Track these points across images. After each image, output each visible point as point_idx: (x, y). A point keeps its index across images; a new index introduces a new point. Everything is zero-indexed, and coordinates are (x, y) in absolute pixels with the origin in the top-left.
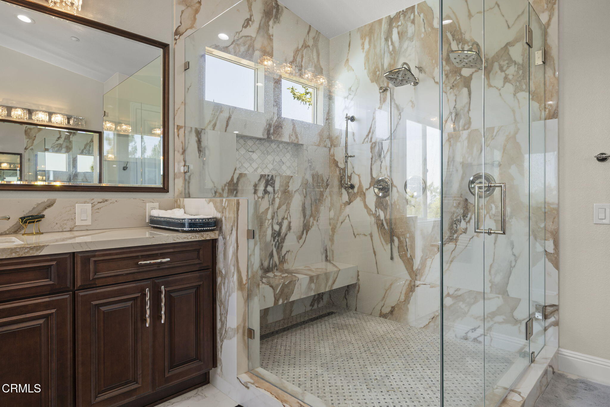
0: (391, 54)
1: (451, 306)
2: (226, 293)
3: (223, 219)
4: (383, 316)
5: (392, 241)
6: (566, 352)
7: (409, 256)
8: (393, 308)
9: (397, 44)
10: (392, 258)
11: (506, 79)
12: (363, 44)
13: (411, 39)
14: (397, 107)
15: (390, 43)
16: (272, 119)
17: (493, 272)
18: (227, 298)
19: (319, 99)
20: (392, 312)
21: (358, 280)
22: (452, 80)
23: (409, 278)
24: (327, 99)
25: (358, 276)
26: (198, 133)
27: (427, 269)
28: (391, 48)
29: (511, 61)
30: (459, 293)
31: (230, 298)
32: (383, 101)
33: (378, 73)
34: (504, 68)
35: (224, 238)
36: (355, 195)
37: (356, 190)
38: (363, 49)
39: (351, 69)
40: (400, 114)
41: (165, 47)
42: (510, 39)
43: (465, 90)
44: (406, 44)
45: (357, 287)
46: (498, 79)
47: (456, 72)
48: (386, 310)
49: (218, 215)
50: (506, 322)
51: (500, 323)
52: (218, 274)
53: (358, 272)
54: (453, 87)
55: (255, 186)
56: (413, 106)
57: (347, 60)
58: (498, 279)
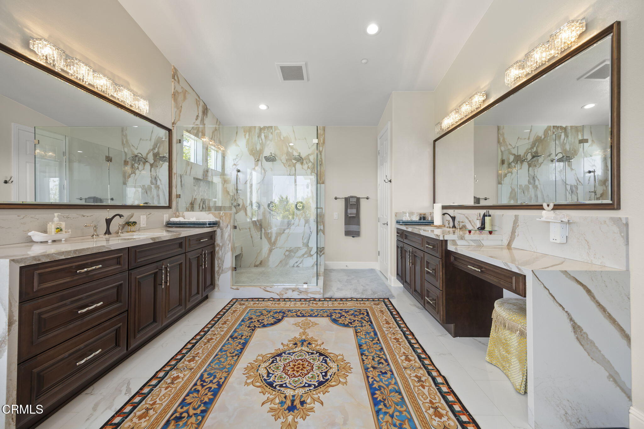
0: (261, 145)
1: (288, 255)
2: (223, 254)
3: (221, 221)
4: (256, 266)
5: (261, 231)
6: (327, 262)
7: (269, 236)
8: (261, 261)
9: (264, 141)
10: (261, 238)
11: (308, 168)
12: (245, 135)
13: (271, 141)
14: (264, 169)
15: (260, 139)
16: (205, 169)
17: (304, 239)
18: (224, 255)
19: (218, 157)
20: (261, 263)
21: (242, 251)
22: (289, 163)
23: (269, 246)
24: (223, 158)
25: (242, 249)
26: (181, 177)
27: (278, 241)
28: (261, 142)
29: (310, 161)
30: (291, 249)
31: (226, 255)
32: (256, 165)
33: (254, 151)
34: (308, 163)
35: (222, 229)
36: (240, 210)
37: (240, 207)
38: (245, 137)
39: (237, 145)
40: (265, 173)
41: (170, 130)
42: (310, 153)
43: (294, 168)
44: (268, 142)
45: (241, 255)
46: (305, 166)
47: (290, 160)
48: (258, 263)
49: (217, 220)
50: (308, 256)
51: (306, 257)
52: (216, 246)
53: (242, 247)
54: (289, 166)
55: (200, 204)
56: (272, 170)
57: (235, 140)
58: (305, 241)
